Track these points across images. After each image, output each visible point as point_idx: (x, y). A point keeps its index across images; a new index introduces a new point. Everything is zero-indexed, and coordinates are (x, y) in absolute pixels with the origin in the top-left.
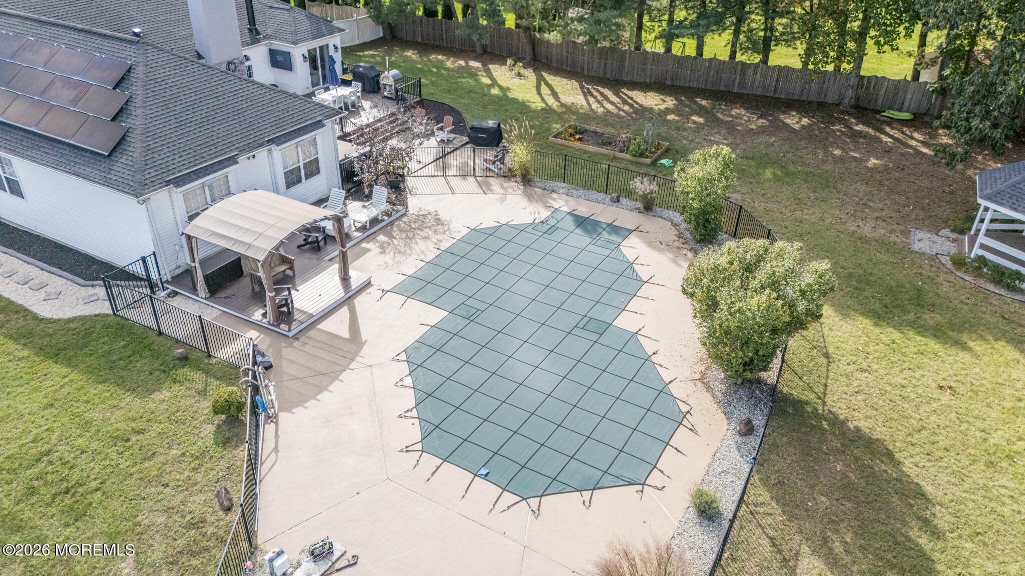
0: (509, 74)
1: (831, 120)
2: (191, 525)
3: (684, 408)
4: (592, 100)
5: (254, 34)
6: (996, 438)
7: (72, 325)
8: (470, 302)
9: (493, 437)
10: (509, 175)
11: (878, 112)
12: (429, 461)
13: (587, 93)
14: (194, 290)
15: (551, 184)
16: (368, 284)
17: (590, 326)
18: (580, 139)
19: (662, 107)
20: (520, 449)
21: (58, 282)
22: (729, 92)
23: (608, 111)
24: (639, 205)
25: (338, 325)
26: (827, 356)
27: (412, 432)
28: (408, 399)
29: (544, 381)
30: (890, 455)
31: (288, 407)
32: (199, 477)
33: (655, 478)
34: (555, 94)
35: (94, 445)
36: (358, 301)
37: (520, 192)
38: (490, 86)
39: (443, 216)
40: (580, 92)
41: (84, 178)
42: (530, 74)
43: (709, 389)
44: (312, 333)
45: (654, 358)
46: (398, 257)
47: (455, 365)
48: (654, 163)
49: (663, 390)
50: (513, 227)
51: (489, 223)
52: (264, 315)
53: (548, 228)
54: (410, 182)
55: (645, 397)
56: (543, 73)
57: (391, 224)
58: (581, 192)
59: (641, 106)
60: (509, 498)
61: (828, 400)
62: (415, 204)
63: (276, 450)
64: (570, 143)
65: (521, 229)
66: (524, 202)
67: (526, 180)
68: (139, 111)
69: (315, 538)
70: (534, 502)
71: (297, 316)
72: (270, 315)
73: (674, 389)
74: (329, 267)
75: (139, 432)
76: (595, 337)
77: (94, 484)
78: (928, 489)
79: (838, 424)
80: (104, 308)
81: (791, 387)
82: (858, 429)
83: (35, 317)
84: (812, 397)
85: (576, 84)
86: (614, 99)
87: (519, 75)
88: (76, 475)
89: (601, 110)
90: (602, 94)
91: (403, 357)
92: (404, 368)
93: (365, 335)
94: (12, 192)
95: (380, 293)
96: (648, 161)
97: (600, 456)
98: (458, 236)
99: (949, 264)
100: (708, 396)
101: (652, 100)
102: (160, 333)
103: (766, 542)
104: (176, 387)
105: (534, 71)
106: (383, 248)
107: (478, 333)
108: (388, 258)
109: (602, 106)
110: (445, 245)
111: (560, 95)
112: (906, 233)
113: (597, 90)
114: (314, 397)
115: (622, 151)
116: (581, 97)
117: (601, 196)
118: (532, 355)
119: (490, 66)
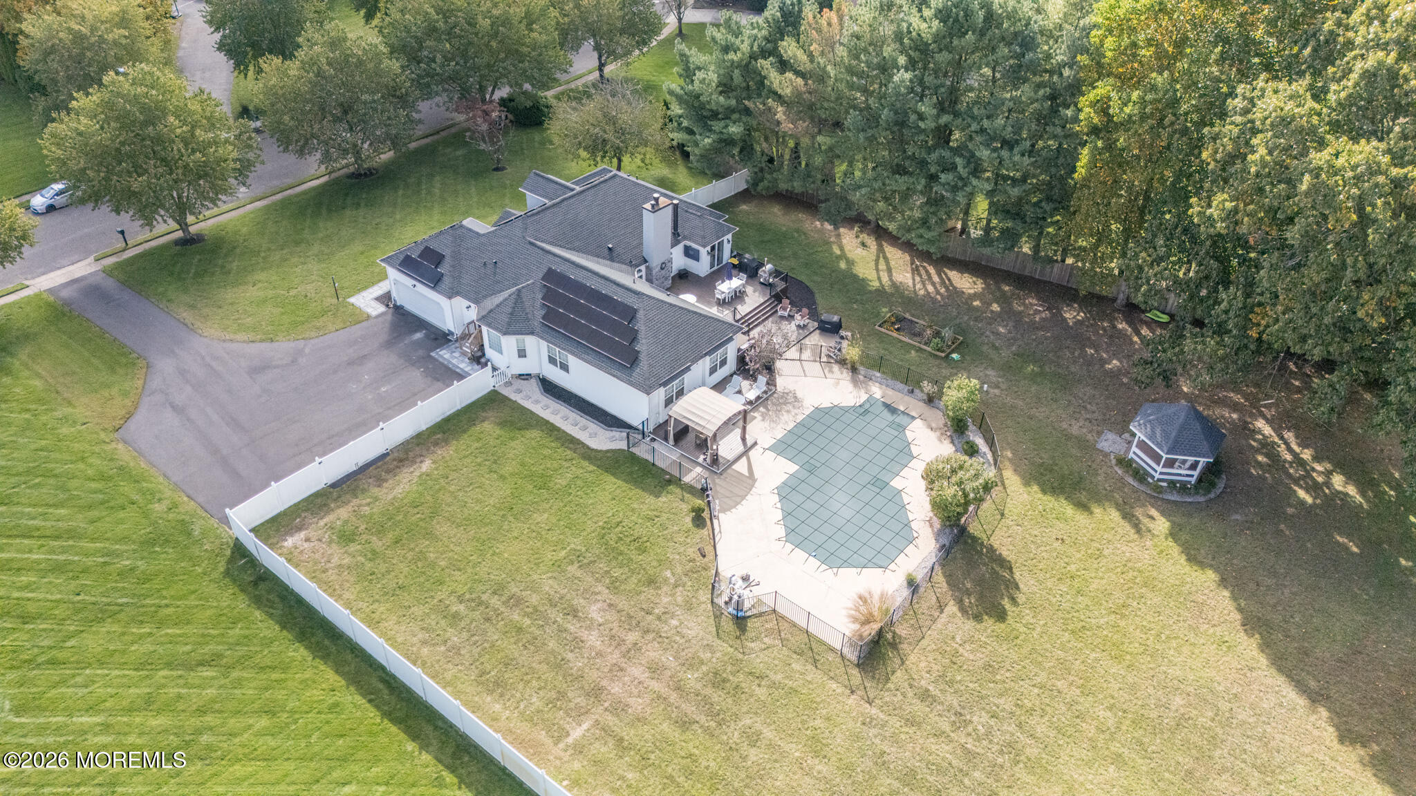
0: (856, 242)
1: (1103, 316)
2: (690, 561)
3: (915, 535)
4: (918, 279)
5: (676, 236)
6: (1073, 568)
7: (609, 454)
8: (812, 461)
9: (820, 539)
10: (842, 362)
11: (1144, 312)
12: (789, 546)
13: (915, 271)
14: (666, 439)
15: (871, 372)
16: (755, 444)
17: (877, 484)
18: (898, 330)
19: (972, 291)
20: (831, 546)
21: (593, 426)
22: (1032, 278)
23: (929, 293)
24: (925, 397)
25: (741, 467)
26: (1002, 515)
27: (781, 532)
28: (779, 515)
29: (847, 513)
30: (1011, 569)
31: (723, 510)
32: (689, 541)
33: (892, 566)
34: (889, 270)
35: (640, 521)
36: (751, 453)
37: (849, 378)
38: (839, 258)
39: (799, 395)
40: (909, 269)
41: (618, 378)
42: (871, 242)
43: (931, 526)
44: (729, 471)
45: (907, 507)
46: (773, 425)
47: (802, 499)
48: (947, 356)
49: (907, 525)
50: (842, 408)
51: (826, 404)
52: (705, 459)
53: (863, 411)
54: (779, 364)
55: (897, 527)
56: (885, 244)
57: (767, 399)
58: (890, 382)
59: (955, 288)
60: (824, 567)
61: (992, 539)
62: (781, 383)
63: (720, 532)
64: (890, 333)
65: (846, 410)
66: (850, 386)
67: (854, 369)
68: (644, 341)
69: (744, 573)
70: (835, 570)
71: (721, 460)
72: (708, 460)
73: (913, 525)
74: (733, 430)
75: (657, 517)
76: (878, 490)
77: (645, 539)
78: (1021, 586)
79: (991, 549)
80: (623, 445)
81: (974, 529)
82: (1000, 554)
83: (588, 447)
84: (984, 537)
85: (908, 258)
86: (936, 279)
87: (863, 245)
88: (636, 535)
89: (922, 292)
90: (927, 271)
91: (776, 491)
92: (776, 498)
93: (757, 474)
94: (561, 368)
95: (762, 450)
96: (943, 355)
97: (869, 554)
98: (807, 413)
99: (1114, 462)
100: (930, 530)
101: (966, 283)
102: (653, 464)
103: (934, 598)
104: (669, 496)
105: (876, 239)
106: (764, 417)
107: (815, 481)
108: (766, 424)
109: (924, 285)
110: (800, 418)
111: (893, 271)
112: (1099, 433)
113: (924, 268)
114: (735, 507)
115: (926, 344)
116: (909, 275)
117: (901, 386)
118: (842, 497)
119: (842, 230)
